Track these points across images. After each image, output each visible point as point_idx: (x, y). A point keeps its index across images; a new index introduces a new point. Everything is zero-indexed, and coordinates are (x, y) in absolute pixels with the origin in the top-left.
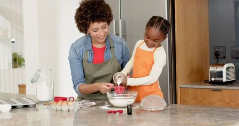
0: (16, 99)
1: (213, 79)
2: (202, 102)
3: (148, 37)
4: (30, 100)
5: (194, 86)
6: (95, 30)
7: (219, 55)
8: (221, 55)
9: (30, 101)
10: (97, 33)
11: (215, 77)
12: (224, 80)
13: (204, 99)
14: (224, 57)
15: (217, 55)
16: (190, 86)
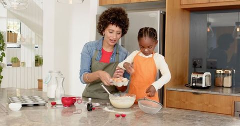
0: (29, 97)
1: (194, 84)
2: (184, 102)
3: (142, 47)
4: (41, 98)
5: (178, 90)
6: (111, 31)
7: (196, 65)
8: (199, 65)
9: (41, 100)
10: (112, 35)
11: (195, 83)
12: (204, 85)
13: (187, 100)
14: (201, 67)
15: (195, 65)
16: (175, 89)
